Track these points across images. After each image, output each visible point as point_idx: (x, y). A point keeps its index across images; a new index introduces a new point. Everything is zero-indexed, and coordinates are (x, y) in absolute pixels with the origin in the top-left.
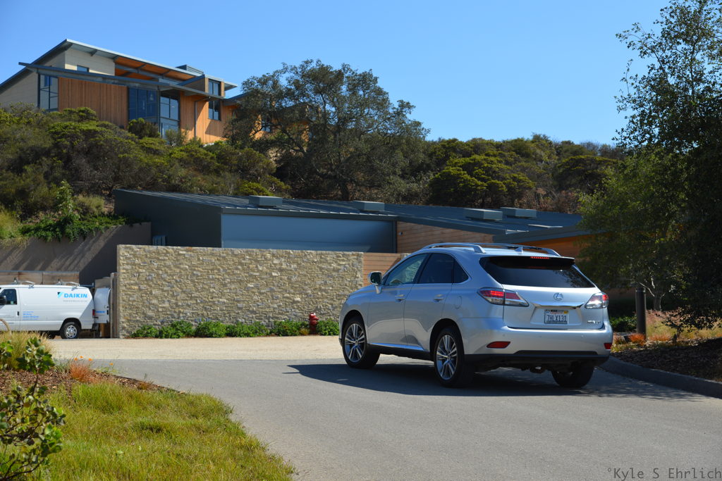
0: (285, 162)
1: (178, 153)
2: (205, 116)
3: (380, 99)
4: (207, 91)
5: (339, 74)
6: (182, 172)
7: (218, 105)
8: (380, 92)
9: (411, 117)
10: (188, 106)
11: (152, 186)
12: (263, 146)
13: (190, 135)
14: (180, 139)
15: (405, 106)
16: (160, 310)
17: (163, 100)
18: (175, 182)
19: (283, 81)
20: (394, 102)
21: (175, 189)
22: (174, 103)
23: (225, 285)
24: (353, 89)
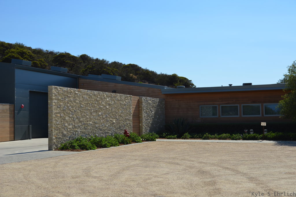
16: (69, 130)
23: (91, 113)
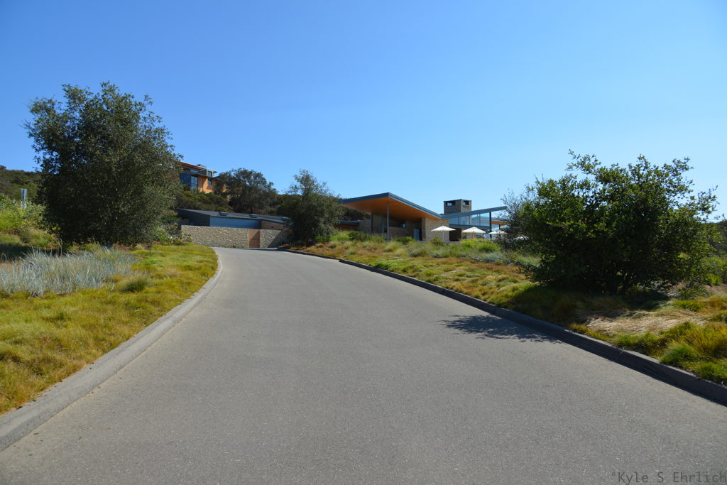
0: (233, 199)
1: (197, 197)
2: (206, 183)
3: (263, 181)
4: (207, 175)
5: (251, 173)
6: (199, 203)
7: (211, 179)
8: (264, 179)
9: (273, 187)
10: (201, 180)
11: (189, 208)
12: (225, 195)
13: (201, 190)
14: (198, 191)
15: (271, 183)
17: (192, 178)
18: (196, 206)
19: (232, 174)
20: (268, 183)
21: (197, 209)
22: (196, 178)
23: (210, 237)
24: (255, 177)
